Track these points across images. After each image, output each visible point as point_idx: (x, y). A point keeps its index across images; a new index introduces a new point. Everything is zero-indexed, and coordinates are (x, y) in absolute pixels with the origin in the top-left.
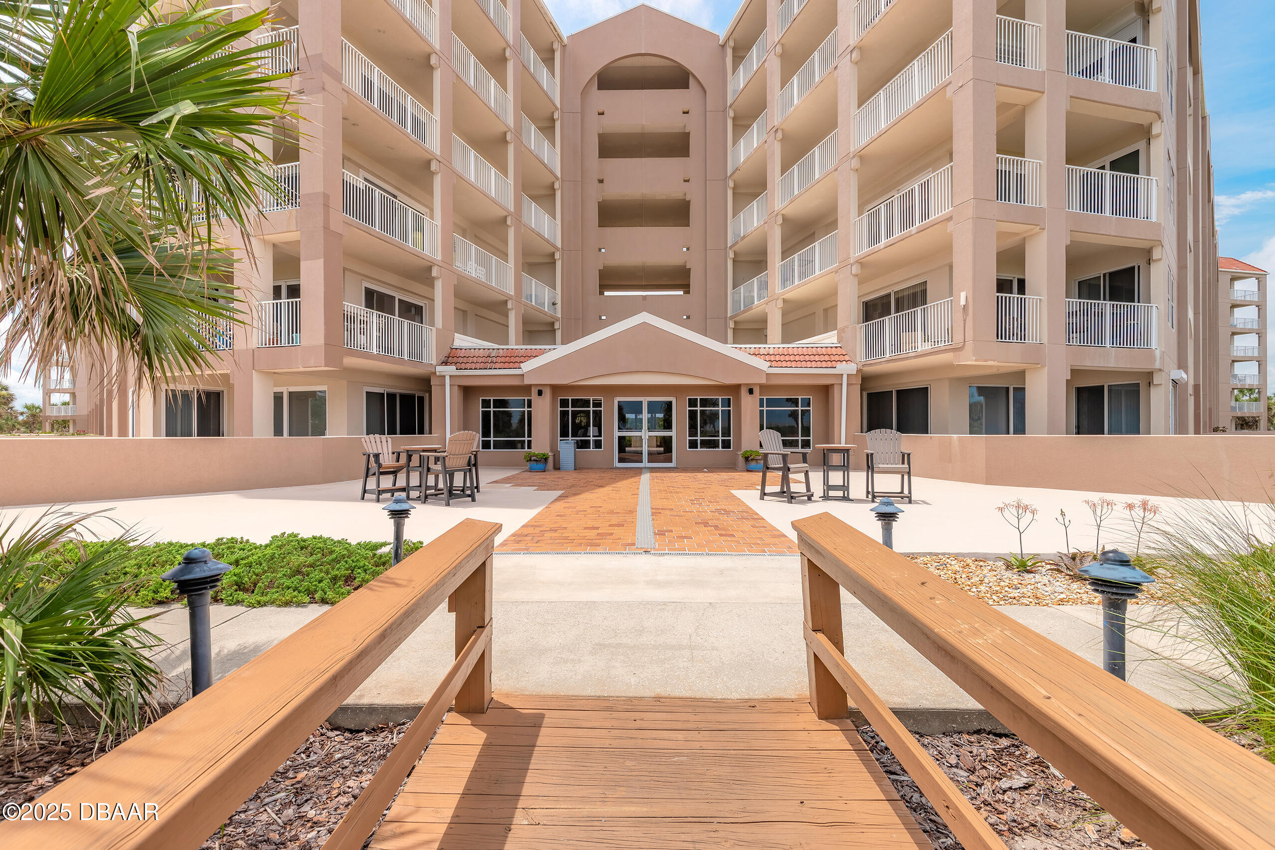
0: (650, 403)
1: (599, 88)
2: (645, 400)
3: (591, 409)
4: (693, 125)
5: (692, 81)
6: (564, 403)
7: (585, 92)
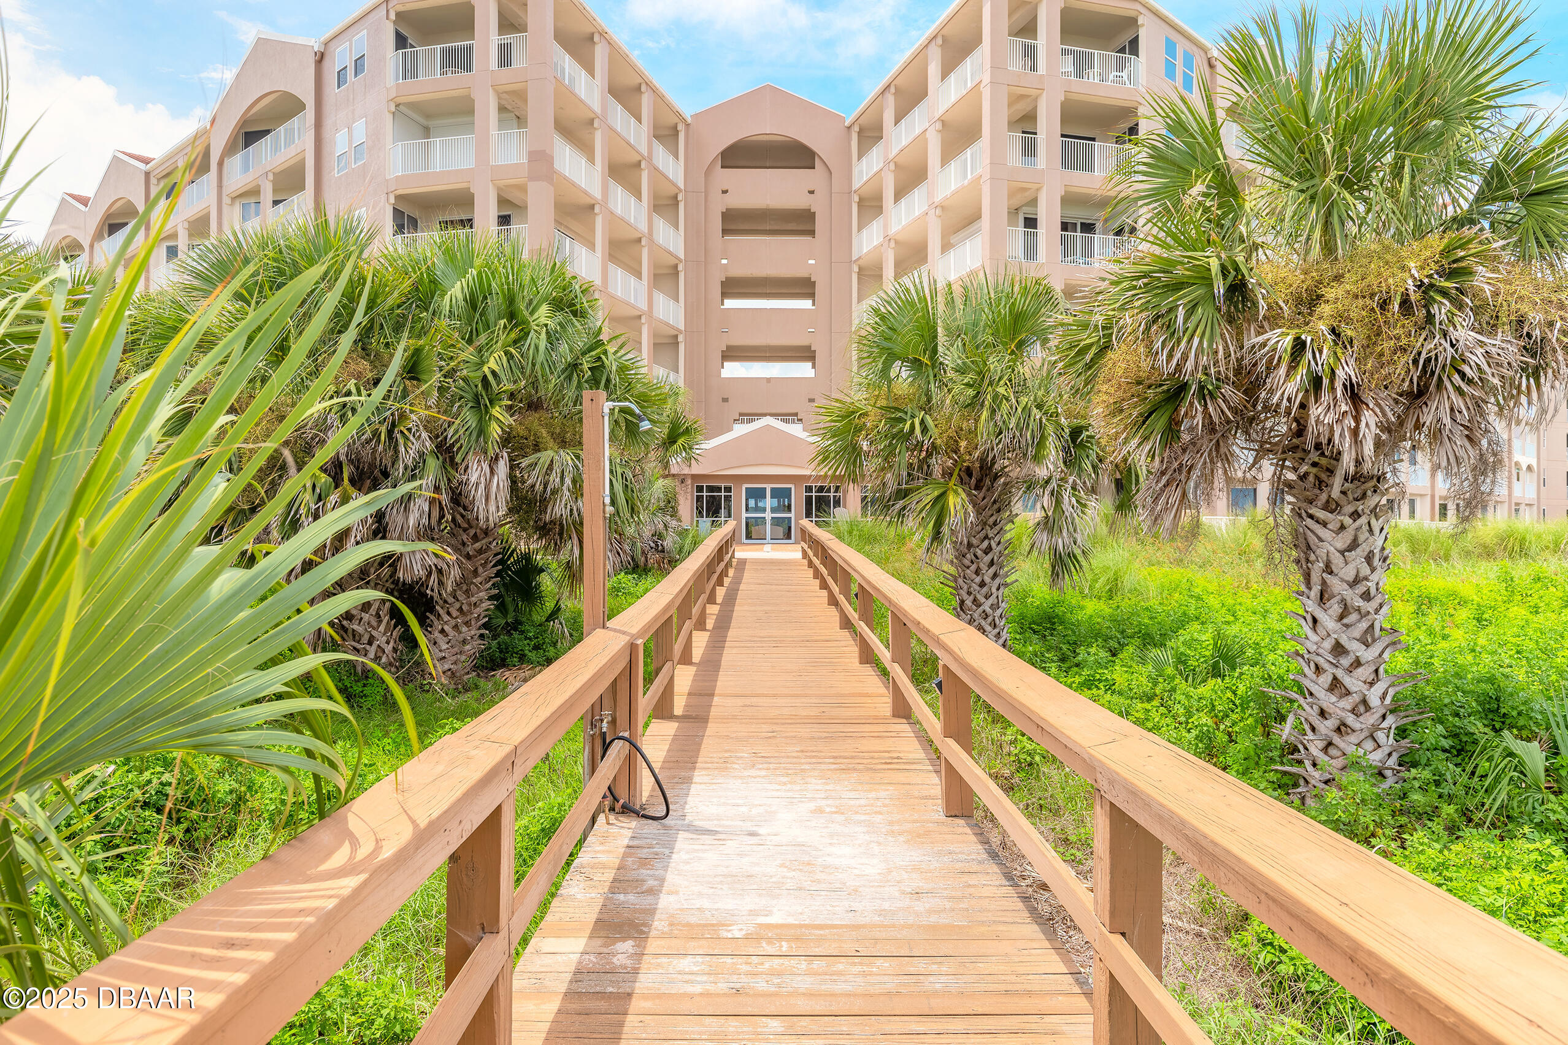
0: (772, 489)
1: (722, 167)
2: (768, 487)
3: (723, 494)
4: (817, 205)
5: (817, 161)
6: (700, 489)
7: (708, 172)
